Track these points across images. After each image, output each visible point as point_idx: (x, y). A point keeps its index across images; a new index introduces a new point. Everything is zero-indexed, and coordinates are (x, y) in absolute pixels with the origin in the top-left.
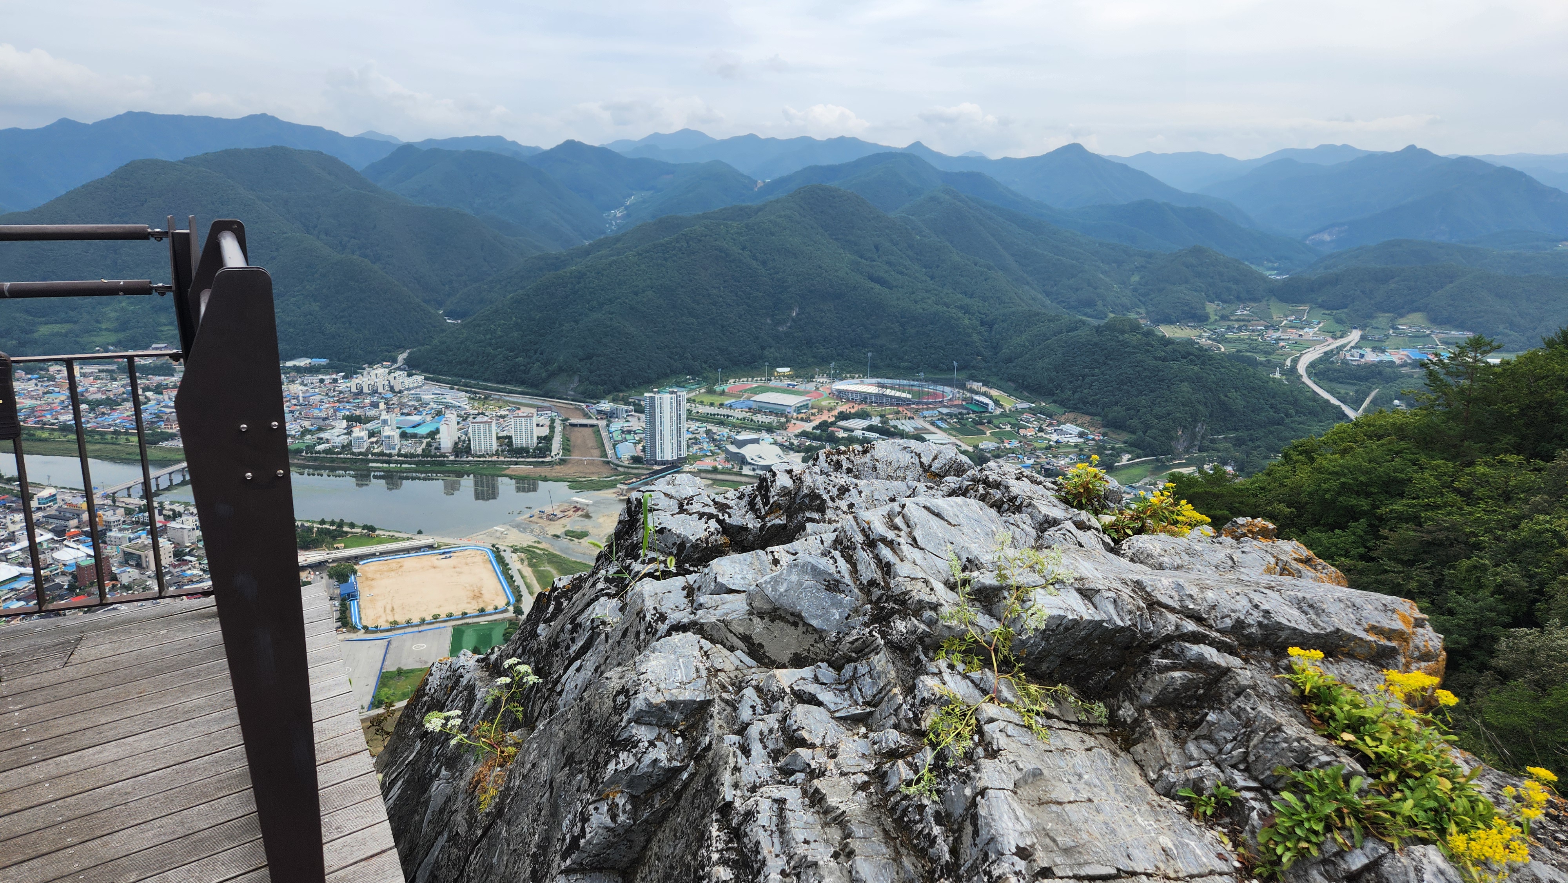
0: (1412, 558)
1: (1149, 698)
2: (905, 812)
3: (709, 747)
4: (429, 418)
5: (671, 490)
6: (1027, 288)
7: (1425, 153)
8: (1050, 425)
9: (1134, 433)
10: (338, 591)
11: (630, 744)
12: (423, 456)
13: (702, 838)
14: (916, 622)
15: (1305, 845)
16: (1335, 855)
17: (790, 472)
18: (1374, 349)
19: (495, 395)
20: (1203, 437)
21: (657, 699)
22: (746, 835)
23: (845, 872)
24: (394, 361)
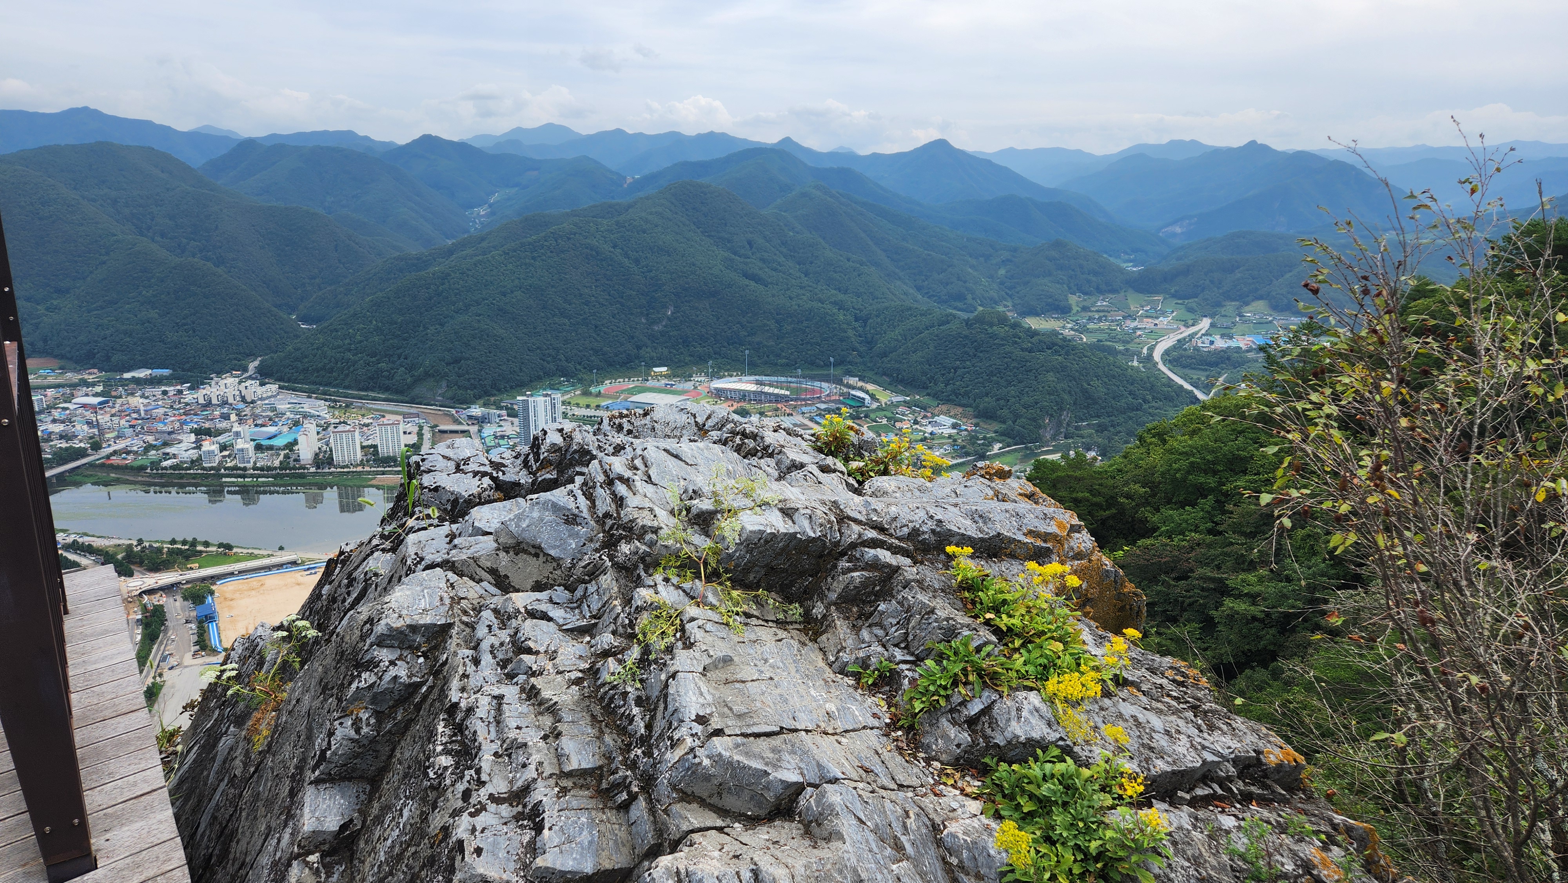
0: (1253, 530)
1: (833, 596)
2: (612, 699)
3: (445, 663)
4: (285, 429)
5: (450, 453)
6: (898, 283)
7: (1265, 148)
8: (925, 417)
9: (1004, 422)
10: (194, 614)
11: (372, 665)
12: (281, 469)
13: (431, 735)
14: (638, 544)
15: (936, 698)
16: (960, 704)
17: (561, 431)
18: (1223, 336)
19: (358, 403)
20: (1068, 425)
21: (399, 624)
22: (467, 727)
23: (552, 750)
24: (245, 370)
